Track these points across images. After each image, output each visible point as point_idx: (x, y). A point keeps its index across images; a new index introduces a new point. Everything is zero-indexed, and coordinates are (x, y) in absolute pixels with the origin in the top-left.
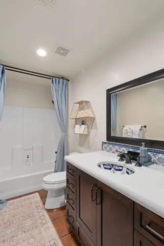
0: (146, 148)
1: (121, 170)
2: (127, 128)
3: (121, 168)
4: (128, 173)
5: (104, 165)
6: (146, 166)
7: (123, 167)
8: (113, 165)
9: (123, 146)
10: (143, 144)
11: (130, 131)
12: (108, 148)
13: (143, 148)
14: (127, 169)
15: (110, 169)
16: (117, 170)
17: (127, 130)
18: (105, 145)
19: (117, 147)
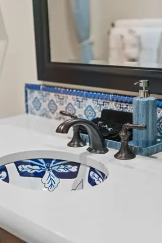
0: (152, 98)
1: (73, 175)
2: (124, 32)
3: (74, 169)
4: (92, 182)
5: (18, 164)
6: (148, 155)
7: (78, 165)
8: (48, 161)
9: (89, 95)
10: (142, 83)
11: (135, 41)
12: (45, 105)
13: (141, 98)
14: (92, 169)
15: (40, 175)
16: (60, 175)
17: (122, 37)
18: (36, 94)
19: (70, 99)
